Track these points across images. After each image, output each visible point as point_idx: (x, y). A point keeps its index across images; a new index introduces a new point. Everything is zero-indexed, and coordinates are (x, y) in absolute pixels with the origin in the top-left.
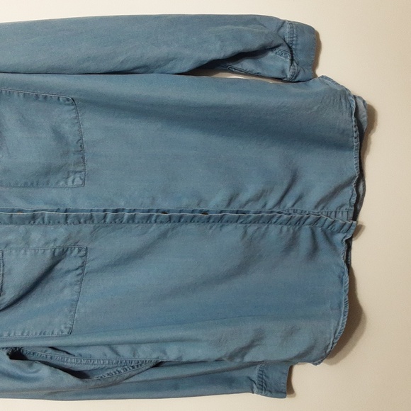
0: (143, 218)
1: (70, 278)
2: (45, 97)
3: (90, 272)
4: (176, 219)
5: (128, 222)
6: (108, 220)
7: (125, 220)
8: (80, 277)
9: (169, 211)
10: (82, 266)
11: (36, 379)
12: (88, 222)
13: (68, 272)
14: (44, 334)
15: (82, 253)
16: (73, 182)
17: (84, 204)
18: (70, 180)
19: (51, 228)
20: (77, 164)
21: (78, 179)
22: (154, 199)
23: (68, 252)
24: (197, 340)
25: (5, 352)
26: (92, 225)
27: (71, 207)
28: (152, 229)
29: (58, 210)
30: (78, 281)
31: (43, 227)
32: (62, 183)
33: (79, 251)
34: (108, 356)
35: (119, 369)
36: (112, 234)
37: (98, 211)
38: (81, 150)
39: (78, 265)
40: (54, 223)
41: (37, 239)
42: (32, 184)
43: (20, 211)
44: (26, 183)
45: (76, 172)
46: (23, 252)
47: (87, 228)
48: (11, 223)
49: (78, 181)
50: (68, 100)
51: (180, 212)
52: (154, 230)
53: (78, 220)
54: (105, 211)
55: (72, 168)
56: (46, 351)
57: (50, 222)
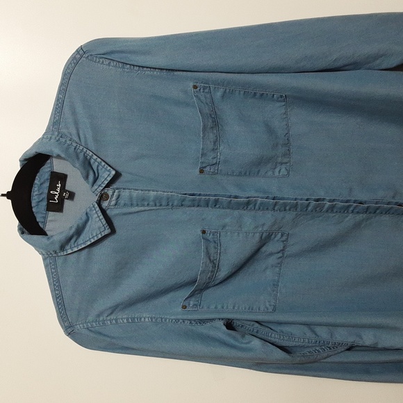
0: (342, 208)
1: (272, 260)
2: (261, 95)
3: (290, 256)
4: (372, 210)
5: (327, 211)
6: (310, 208)
7: (325, 209)
8: (280, 260)
9: (365, 202)
10: (283, 250)
11: (250, 350)
12: (292, 209)
13: (271, 254)
14: (252, 309)
15: (284, 238)
16: (279, 172)
17: (289, 193)
18: (277, 170)
19: (260, 213)
20: (284, 155)
21: (283, 170)
22: (351, 190)
23: (273, 236)
24: (395, 329)
25: (221, 323)
26: (295, 213)
27: (278, 195)
28: (347, 219)
29: (267, 198)
30: (279, 264)
31: (253, 213)
32: (270, 173)
33: (282, 235)
34: (308, 335)
35: (317, 348)
36: (311, 222)
37: (301, 199)
38: (287, 144)
39: (280, 249)
40: (263, 210)
41: (248, 223)
42: (245, 173)
43: (236, 197)
44: (240, 172)
45: (282, 164)
46: (236, 234)
47: (290, 216)
48: (229, 208)
49: (284, 171)
50: (281, 96)
51: (377, 203)
52: (350, 219)
53: (284, 208)
54: (307, 200)
55: (279, 159)
56: (253, 325)
57: (260, 209)
